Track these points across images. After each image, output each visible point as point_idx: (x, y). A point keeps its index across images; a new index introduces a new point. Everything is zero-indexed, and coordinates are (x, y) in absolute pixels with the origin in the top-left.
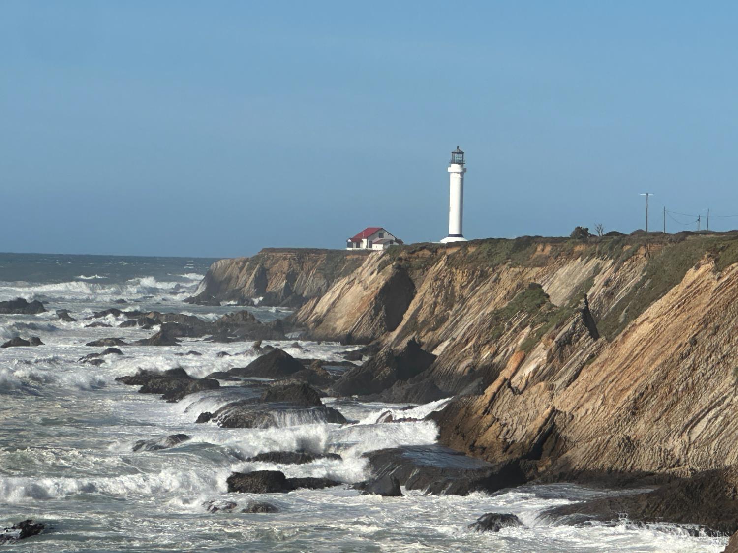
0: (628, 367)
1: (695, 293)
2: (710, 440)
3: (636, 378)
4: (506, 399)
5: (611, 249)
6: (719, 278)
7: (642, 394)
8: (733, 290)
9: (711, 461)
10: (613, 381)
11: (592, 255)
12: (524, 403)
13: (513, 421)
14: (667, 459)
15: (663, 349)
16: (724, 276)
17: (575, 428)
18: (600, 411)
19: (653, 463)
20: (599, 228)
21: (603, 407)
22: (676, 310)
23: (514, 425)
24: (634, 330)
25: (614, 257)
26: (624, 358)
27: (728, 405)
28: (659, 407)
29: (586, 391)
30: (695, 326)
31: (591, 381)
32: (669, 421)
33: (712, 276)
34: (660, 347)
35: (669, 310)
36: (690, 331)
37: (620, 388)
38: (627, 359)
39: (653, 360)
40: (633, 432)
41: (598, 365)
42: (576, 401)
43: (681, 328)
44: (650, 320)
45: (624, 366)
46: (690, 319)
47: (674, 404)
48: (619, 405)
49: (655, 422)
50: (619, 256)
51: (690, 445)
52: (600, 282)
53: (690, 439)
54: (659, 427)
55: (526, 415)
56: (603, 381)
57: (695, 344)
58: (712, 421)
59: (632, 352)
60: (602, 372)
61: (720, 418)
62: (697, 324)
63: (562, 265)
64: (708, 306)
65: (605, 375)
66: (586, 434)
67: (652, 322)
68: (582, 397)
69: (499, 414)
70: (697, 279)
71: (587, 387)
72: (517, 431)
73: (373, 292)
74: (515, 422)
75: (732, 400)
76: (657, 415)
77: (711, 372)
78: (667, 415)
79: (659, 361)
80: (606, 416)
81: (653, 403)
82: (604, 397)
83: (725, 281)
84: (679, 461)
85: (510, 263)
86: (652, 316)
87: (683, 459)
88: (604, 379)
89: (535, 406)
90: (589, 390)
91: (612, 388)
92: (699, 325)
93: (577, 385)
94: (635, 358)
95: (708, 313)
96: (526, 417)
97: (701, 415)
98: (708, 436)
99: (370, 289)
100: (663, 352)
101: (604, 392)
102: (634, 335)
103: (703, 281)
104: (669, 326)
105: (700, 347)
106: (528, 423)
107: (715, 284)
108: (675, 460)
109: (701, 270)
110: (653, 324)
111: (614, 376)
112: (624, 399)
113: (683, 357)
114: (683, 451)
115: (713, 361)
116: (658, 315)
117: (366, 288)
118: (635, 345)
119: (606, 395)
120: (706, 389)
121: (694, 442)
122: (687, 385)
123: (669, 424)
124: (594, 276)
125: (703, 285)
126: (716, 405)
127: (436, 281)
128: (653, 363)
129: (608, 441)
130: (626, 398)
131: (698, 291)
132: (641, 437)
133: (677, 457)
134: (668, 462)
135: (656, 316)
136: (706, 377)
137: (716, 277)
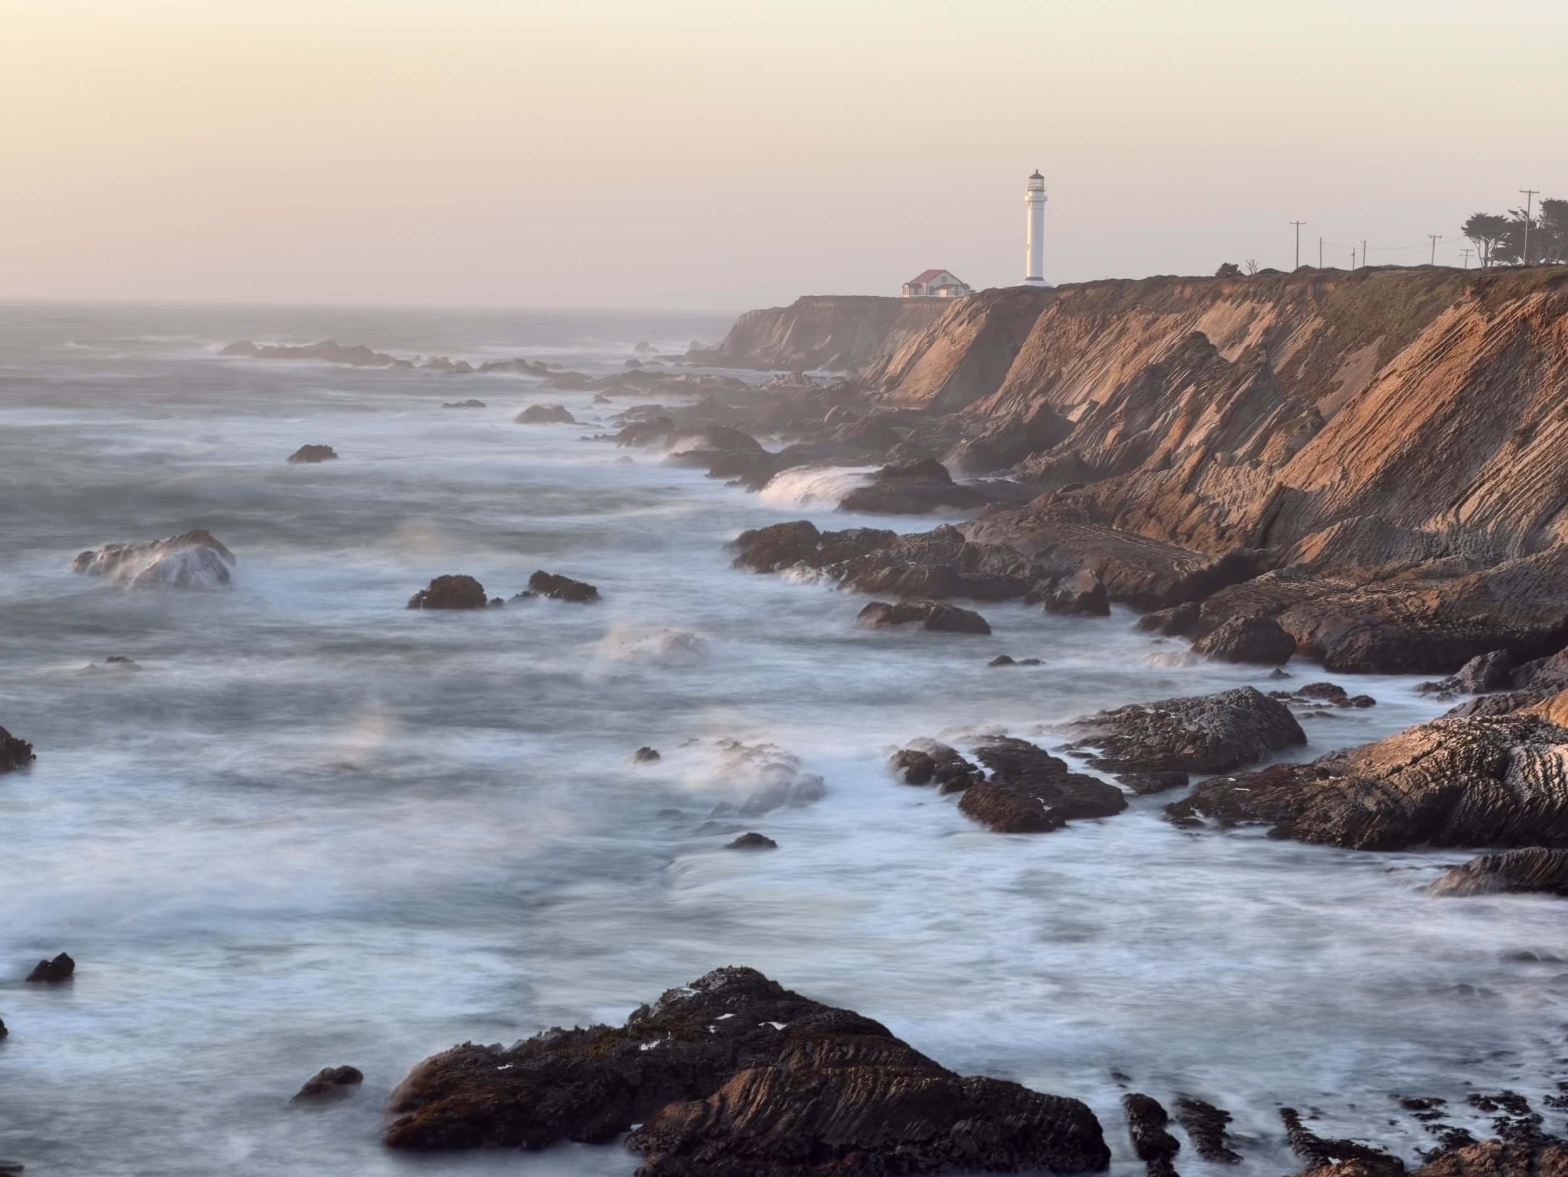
0: (1373, 431)
1: (1456, 340)
2: (1484, 521)
3: (1384, 445)
4: (1210, 473)
5: (1270, 289)
6: (1490, 320)
7: (1394, 465)
8: (1509, 334)
9: (1488, 547)
10: (1353, 449)
11: (1245, 297)
12: (1234, 478)
13: (1223, 500)
14: (1431, 546)
15: (1419, 410)
16: (1495, 317)
17: (1309, 509)
18: (1341, 487)
19: (1416, 551)
20: (1252, 265)
21: (1343, 483)
22: (1432, 360)
23: (1226, 506)
24: (1376, 387)
25: (1275, 299)
26: (1366, 421)
27: (1505, 478)
28: (1416, 481)
29: (1318, 463)
30: (1460, 380)
31: (1324, 451)
32: (1429, 499)
33: (1480, 317)
34: (1414, 406)
35: (1424, 361)
36: (1453, 386)
37: (1364, 459)
38: (1370, 422)
39: (1406, 424)
40: (1382, 514)
41: (1331, 429)
42: (1306, 475)
43: (1441, 382)
44: (1397, 373)
45: (1367, 431)
46: (1452, 371)
47: (1435, 477)
48: (1364, 480)
49: (1411, 499)
50: (1280, 298)
51: (1459, 529)
52: (1257, 330)
53: (1458, 520)
54: (1417, 506)
55: (1241, 493)
56: (1340, 450)
57: (1461, 403)
58: (1486, 498)
59: (1376, 413)
60: (1337, 439)
61: (1496, 496)
62: (1463, 377)
63: (1205, 310)
64: (1477, 354)
65: (1342, 443)
66: (1324, 516)
67: (1400, 376)
68: (1313, 470)
69: (1202, 492)
70: (1458, 321)
71: (1319, 458)
72: (1231, 513)
73: (963, 346)
74: (1227, 501)
75: (1510, 472)
76: (1414, 492)
77: (1482, 437)
78: (1427, 491)
79: (1415, 425)
80: (1349, 494)
81: (1408, 476)
82: (1344, 469)
83: (1499, 324)
84: (1447, 548)
85: (1139, 309)
86: (1400, 369)
87: (1451, 547)
88: (1343, 447)
89: (1250, 481)
90: (1321, 461)
91: (1353, 459)
92: (1466, 379)
93: (1304, 455)
94: (1380, 420)
95: (1478, 363)
96: (1241, 496)
97: (1470, 491)
98: (1481, 517)
99: (960, 342)
100: (1419, 413)
101: (1342, 464)
102: (1377, 392)
103: (1467, 323)
104: (1424, 381)
105: (1467, 407)
106: (1244, 503)
107: (1483, 328)
108: (1442, 548)
109: (1463, 310)
110: (1402, 378)
111: (1355, 443)
112: (1370, 473)
113: (1448, 418)
114: (1451, 537)
115: (1485, 423)
116: (1408, 366)
117: (953, 342)
118: (1380, 404)
119: (1346, 465)
120: (1475, 459)
121: (1464, 525)
122: (1452, 453)
123: (1430, 503)
124: (1250, 323)
125: (1467, 329)
126: (1489, 477)
127: (1046, 331)
128: (1406, 427)
129: (1357, 525)
130: (1373, 470)
131: (1461, 335)
132: (1394, 519)
133: (1444, 543)
134: (1434, 550)
135: (1406, 368)
136: (1476, 443)
137: (1486, 318)
